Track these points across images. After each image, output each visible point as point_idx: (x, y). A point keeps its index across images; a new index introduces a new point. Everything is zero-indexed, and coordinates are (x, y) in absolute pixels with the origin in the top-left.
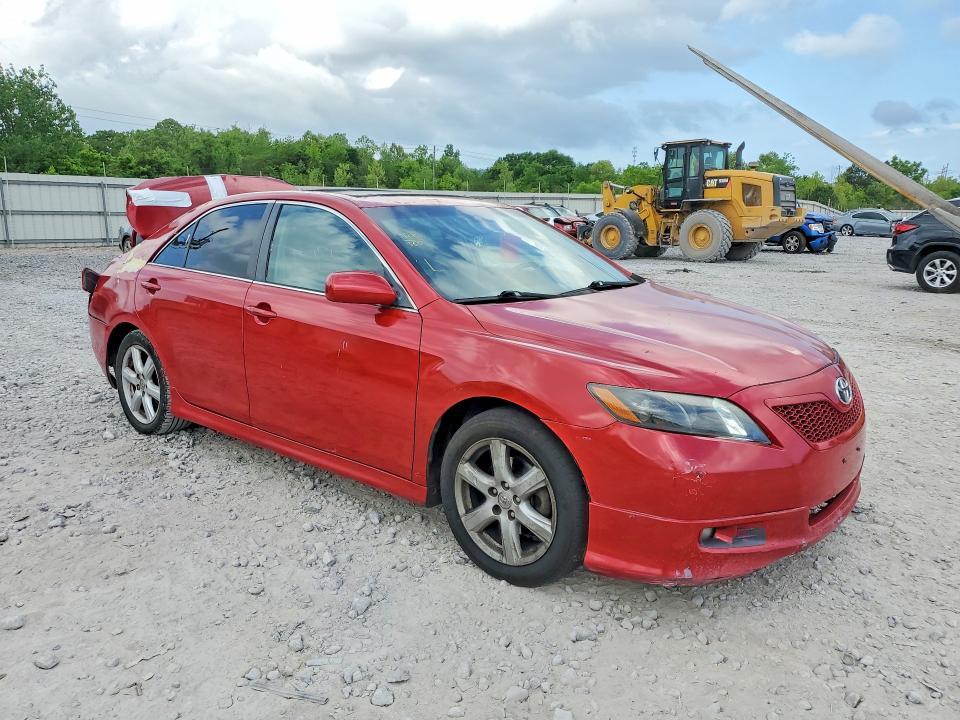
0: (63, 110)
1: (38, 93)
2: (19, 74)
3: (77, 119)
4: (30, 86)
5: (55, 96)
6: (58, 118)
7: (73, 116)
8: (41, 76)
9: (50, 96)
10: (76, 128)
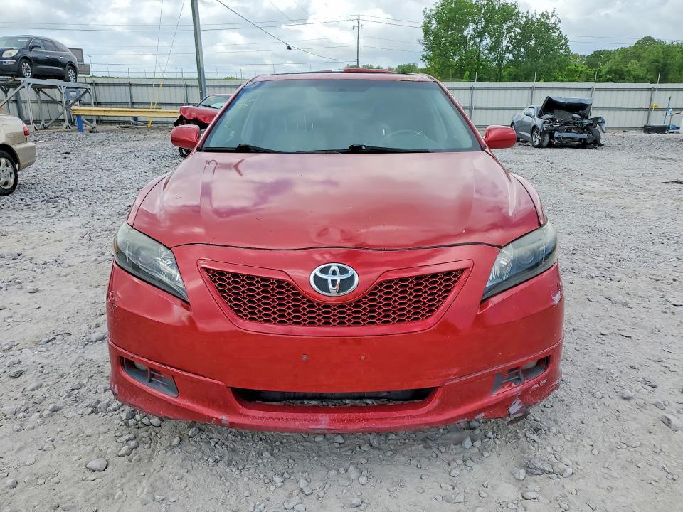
0: (561, 37)
1: (548, 28)
2: (539, 17)
3: (569, 43)
4: (543, 24)
5: (558, 30)
6: (557, 44)
7: (567, 42)
8: (552, 16)
9: (555, 29)
10: (567, 50)
